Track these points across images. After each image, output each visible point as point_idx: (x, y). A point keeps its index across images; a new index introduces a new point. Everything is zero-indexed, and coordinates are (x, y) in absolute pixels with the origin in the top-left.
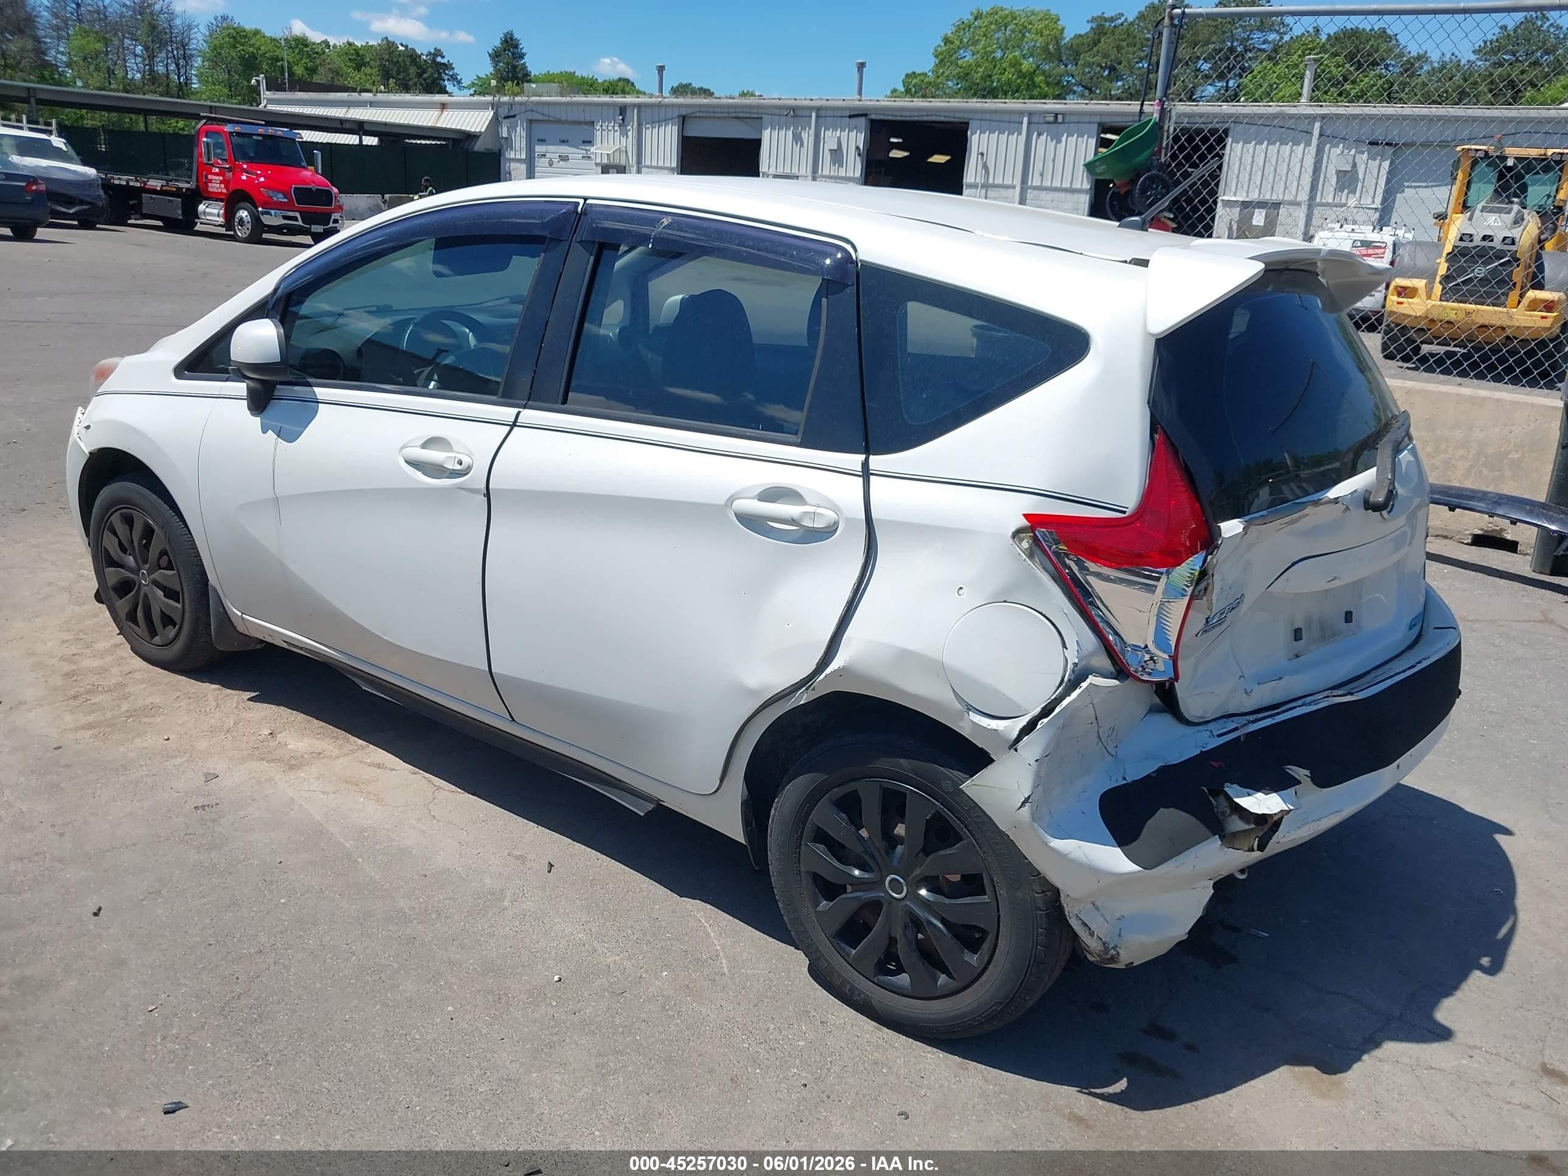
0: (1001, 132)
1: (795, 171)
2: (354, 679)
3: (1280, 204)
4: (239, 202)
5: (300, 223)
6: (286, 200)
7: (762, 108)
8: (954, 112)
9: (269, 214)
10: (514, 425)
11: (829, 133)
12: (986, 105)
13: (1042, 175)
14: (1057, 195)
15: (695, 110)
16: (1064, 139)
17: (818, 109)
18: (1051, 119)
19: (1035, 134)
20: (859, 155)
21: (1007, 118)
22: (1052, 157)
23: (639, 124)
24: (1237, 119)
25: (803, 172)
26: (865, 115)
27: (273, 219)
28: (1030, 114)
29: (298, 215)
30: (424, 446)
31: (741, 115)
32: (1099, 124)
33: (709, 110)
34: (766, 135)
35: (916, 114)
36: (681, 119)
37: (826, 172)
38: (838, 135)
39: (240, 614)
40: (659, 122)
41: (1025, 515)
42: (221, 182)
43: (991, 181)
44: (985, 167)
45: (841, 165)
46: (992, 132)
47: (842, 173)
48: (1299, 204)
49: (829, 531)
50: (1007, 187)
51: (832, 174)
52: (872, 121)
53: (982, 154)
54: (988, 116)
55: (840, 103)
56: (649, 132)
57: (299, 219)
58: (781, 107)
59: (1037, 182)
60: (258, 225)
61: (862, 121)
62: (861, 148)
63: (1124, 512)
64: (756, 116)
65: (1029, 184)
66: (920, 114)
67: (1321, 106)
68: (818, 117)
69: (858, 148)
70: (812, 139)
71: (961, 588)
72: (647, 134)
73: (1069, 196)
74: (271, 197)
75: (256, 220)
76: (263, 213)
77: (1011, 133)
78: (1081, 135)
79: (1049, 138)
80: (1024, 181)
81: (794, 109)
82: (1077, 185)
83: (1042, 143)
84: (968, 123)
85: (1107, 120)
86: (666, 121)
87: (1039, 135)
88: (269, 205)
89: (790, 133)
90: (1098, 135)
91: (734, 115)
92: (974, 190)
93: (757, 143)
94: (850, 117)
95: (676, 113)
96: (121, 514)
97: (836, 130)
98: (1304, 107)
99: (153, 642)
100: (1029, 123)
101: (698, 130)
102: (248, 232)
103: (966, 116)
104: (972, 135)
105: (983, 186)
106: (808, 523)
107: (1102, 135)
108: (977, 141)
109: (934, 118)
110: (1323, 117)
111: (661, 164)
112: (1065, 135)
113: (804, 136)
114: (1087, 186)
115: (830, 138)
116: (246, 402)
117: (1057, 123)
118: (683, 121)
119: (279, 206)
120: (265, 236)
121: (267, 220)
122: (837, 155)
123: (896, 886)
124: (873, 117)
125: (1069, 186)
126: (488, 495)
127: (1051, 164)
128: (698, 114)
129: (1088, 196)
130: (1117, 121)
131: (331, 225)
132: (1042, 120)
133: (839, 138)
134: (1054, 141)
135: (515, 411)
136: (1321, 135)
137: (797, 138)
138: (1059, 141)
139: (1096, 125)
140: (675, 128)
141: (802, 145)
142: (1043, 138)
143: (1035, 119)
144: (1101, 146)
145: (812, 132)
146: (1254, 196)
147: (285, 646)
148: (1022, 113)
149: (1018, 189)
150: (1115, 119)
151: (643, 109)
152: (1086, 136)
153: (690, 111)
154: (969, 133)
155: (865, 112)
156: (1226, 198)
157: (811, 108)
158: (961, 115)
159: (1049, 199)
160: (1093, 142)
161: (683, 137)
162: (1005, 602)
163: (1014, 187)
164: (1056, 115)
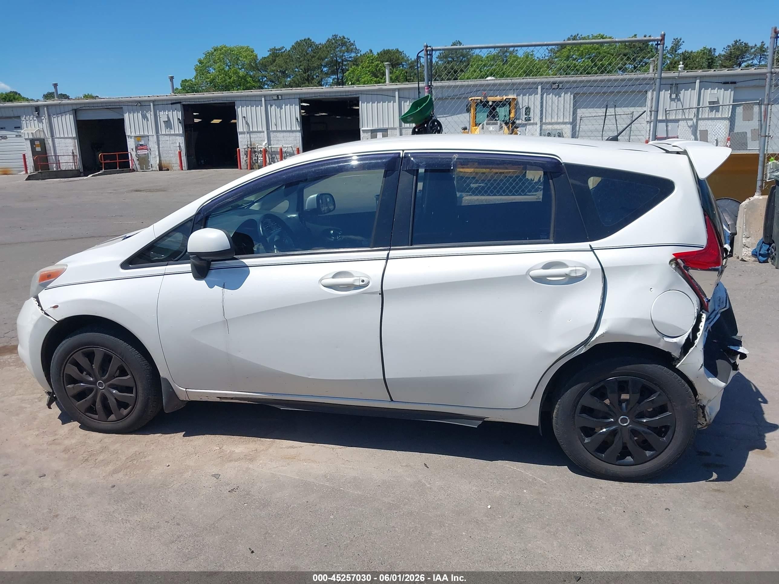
0: (252, 106)
1: (146, 133)
2: (273, 406)
3: (387, 129)
7: (121, 103)
8: (227, 98)
10: (388, 258)
11: (162, 113)
12: (242, 93)
13: (276, 125)
14: (285, 134)
15: (82, 106)
16: (283, 107)
17: (153, 101)
18: (276, 98)
19: (269, 105)
20: (180, 123)
21: (254, 99)
22: (279, 116)
23: (49, 116)
24: (362, 92)
25: (150, 133)
26: (180, 103)
28: (265, 96)
30: (334, 277)
31: (110, 107)
32: (299, 99)
33: (90, 105)
34: (126, 116)
35: (207, 100)
36: (74, 111)
37: (164, 133)
38: (167, 113)
39: (185, 389)
40: (62, 113)
41: (673, 254)
43: (251, 130)
44: (247, 123)
45: (171, 128)
46: (247, 106)
47: (173, 132)
48: (396, 129)
49: (584, 276)
50: (260, 132)
51: (167, 133)
52: (184, 105)
53: (244, 117)
54: (244, 99)
55: (165, 98)
56: (55, 119)
58: (132, 102)
59: (274, 129)
61: (179, 106)
62: (181, 119)
63: (703, 247)
64: (118, 107)
65: (271, 130)
66: (209, 100)
67: (397, 85)
68: (154, 105)
69: (179, 119)
70: (153, 117)
71: (651, 288)
72: (55, 120)
73: (291, 134)
77: (257, 106)
78: (291, 105)
79: (276, 107)
80: (268, 129)
81: (139, 102)
82: (294, 128)
83: (273, 110)
84: (234, 103)
85: (303, 96)
86: (65, 113)
87: (271, 106)
89: (140, 115)
90: (300, 104)
91: (106, 107)
92: (244, 135)
93: (122, 121)
94: (172, 104)
95: (71, 108)
96: (82, 352)
97: (166, 111)
98: (388, 85)
99: (108, 421)
100: (265, 100)
101: (84, 116)
103: (233, 99)
104: (237, 108)
105: (248, 133)
106: (573, 275)
107: (301, 104)
108: (241, 111)
109: (216, 102)
110: (399, 90)
111: (66, 136)
112: (284, 105)
113: (148, 115)
114: (298, 128)
115: (163, 116)
116: (191, 274)
117: (278, 100)
118: (76, 113)
122: (168, 124)
123: (624, 420)
124: (184, 103)
125: (290, 129)
126: (382, 294)
127: (280, 120)
128: (84, 108)
129: (300, 133)
130: (308, 97)
132: (271, 99)
133: (168, 115)
134: (279, 108)
135: (386, 252)
136: (399, 97)
137: (144, 117)
138: (281, 108)
139: (298, 99)
140: (72, 117)
141: (148, 120)
142: (273, 107)
143: (268, 98)
144: (302, 110)
145: (152, 113)
146: (375, 127)
147: (218, 400)
148: (261, 96)
149: (266, 132)
150: (306, 96)
151: (50, 107)
152: (294, 105)
153: (78, 107)
154: (236, 107)
155: (179, 101)
156: (363, 129)
157: (150, 101)
158: (230, 99)
159: (282, 136)
160: (298, 108)
161: (77, 120)
162: (670, 290)
163: (264, 132)
164: (278, 96)
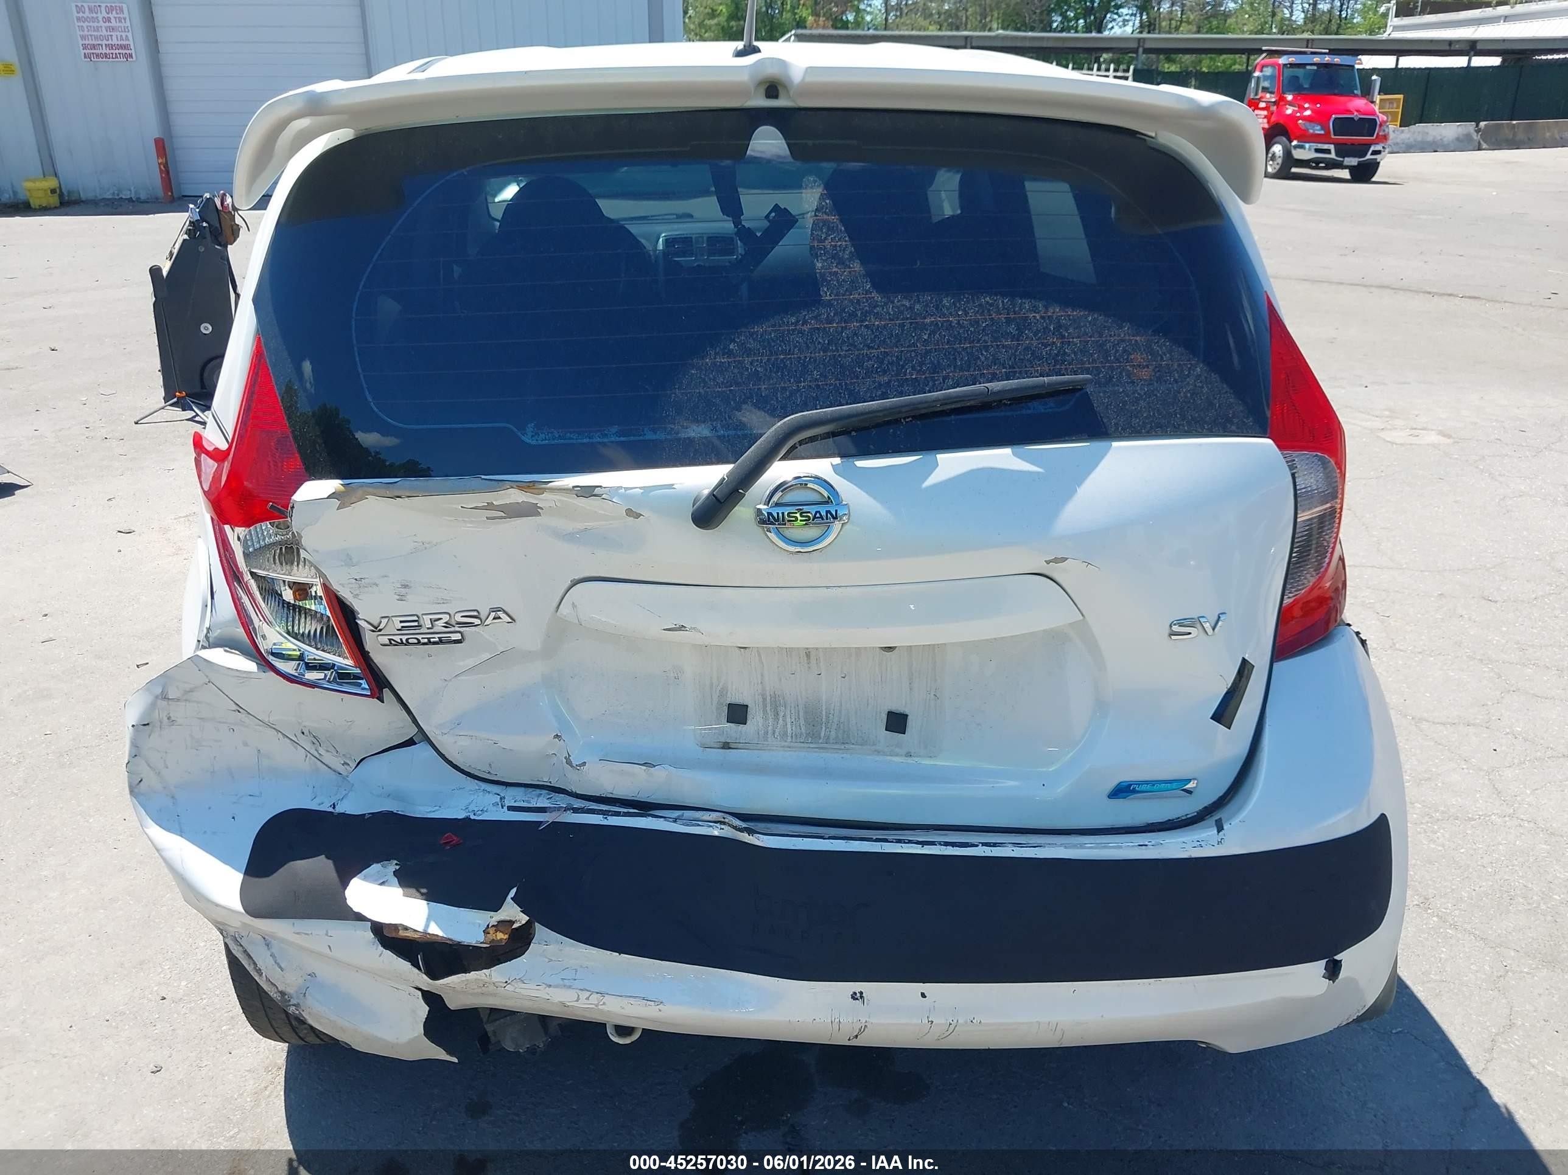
4: (1276, 136)
5: (1333, 155)
6: (1322, 132)
9: (1302, 147)
27: (1305, 153)
29: (1332, 147)
42: (1265, 117)
57: (1333, 151)
60: (1289, 160)
74: (1308, 129)
75: (1288, 154)
76: (1296, 147)
88: (1305, 137)
102: (1278, 167)
119: (1315, 139)
120: (1294, 170)
121: (1298, 154)
131: (1369, 156)
